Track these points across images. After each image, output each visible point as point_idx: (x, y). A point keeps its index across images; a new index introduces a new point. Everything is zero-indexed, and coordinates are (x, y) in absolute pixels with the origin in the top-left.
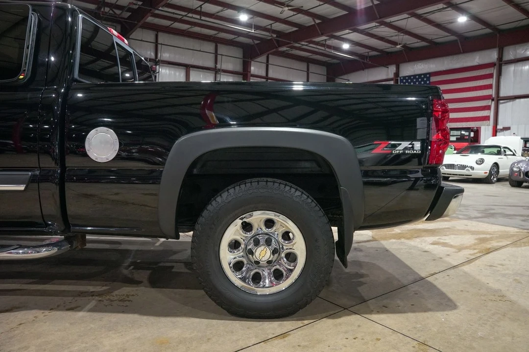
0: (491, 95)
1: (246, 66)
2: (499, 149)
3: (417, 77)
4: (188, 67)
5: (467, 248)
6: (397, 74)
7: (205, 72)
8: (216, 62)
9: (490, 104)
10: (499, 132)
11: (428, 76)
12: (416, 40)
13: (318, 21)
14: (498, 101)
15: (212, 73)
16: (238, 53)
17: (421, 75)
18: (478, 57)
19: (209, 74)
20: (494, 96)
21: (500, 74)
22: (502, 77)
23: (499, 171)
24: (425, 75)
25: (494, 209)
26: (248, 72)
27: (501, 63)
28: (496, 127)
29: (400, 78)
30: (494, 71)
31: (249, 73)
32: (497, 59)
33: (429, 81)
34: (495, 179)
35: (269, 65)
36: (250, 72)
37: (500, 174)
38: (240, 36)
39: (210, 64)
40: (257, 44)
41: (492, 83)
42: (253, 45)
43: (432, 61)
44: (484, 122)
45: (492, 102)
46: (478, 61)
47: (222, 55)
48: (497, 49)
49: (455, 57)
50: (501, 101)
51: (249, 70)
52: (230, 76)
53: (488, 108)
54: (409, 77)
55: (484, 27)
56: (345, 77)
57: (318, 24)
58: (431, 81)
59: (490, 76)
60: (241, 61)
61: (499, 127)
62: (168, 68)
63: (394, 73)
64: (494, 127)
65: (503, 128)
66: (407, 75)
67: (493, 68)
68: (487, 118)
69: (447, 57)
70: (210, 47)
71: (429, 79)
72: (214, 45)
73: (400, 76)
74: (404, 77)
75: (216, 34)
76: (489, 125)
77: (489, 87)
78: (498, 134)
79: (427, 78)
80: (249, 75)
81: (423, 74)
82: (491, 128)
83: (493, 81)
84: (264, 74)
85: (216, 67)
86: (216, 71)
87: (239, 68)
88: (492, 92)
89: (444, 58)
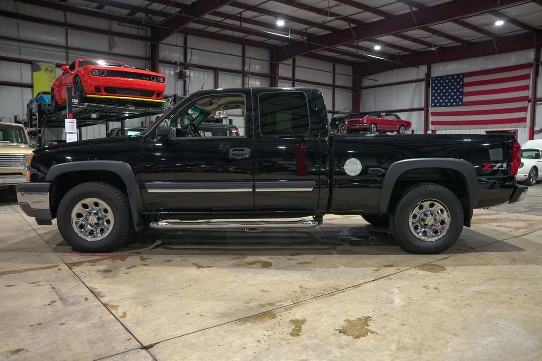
0: (528, 97)
1: (273, 68)
2: (537, 153)
3: (450, 78)
4: (216, 71)
5: (522, 228)
6: (428, 75)
7: (233, 75)
8: (244, 64)
9: (527, 106)
10: (536, 134)
11: (461, 76)
12: (450, 41)
13: (353, 25)
14: (535, 102)
15: (240, 76)
16: (264, 54)
17: (454, 75)
18: (514, 58)
19: (236, 77)
20: (530, 97)
21: (537, 74)
22: (539, 78)
23: (538, 174)
24: (458, 75)
25: (536, 206)
26: (276, 74)
27: (538, 63)
28: (533, 129)
29: (432, 78)
30: (531, 72)
31: (277, 76)
32: (534, 59)
33: (463, 82)
34: (534, 181)
35: (296, 67)
36: (278, 74)
37: (539, 176)
38: (271, 39)
39: (238, 66)
40: (286, 46)
41: (528, 84)
42: (282, 47)
43: (465, 61)
44: (521, 123)
45: (528, 104)
46: (514, 62)
47: (250, 58)
48: (534, 49)
49: (491, 57)
50: (538, 103)
51: (277, 73)
52: (256, 78)
53: (524, 109)
54: (442, 77)
55: (521, 29)
56: (373, 77)
57: (353, 28)
58: (464, 82)
59: (527, 77)
60: (268, 63)
61: (537, 128)
62: (197, 72)
63: (426, 74)
64: (530, 129)
65: (540, 129)
66: (439, 75)
67: (530, 69)
68: (523, 120)
69: (482, 57)
70: (237, 49)
71: (462, 80)
72: (241, 46)
73: (432, 76)
74: (436, 78)
75: (245, 37)
76: (525, 127)
77: (526, 88)
78: (535, 136)
79: (460, 79)
80: (277, 78)
81: (456, 75)
82: (527, 130)
83: (530, 82)
84: (290, 76)
85: (243, 69)
86: (244, 74)
87: (266, 70)
88: (529, 93)
89: (479, 58)
